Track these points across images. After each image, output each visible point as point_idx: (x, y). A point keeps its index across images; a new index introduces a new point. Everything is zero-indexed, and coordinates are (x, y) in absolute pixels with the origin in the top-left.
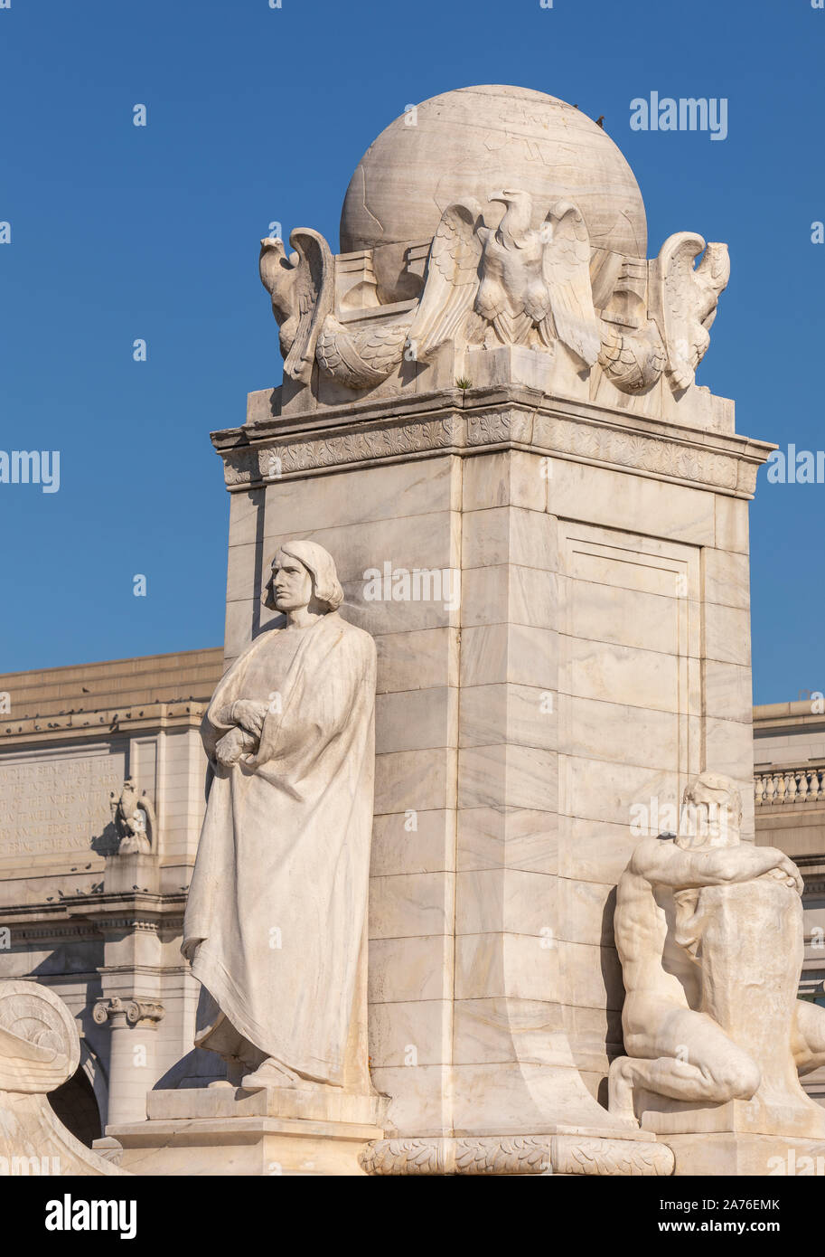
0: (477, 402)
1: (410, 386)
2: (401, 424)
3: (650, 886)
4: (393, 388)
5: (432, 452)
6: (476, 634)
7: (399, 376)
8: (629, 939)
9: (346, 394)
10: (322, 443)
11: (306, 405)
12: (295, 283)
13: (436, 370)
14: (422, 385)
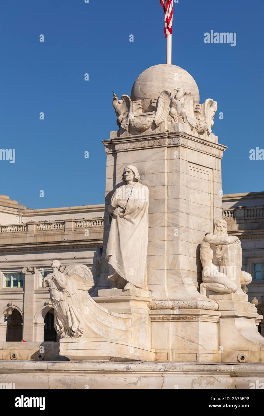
0: (172, 135)
1: (154, 131)
2: (153, 140)
3: (210, 245)
4: (150, 131)
5: (160, 146)
6: (171, 187)
7: (151, 129)
8: (204, 256)
9: (138, 133)
10: (132, 143)
11: (127, 135)
12: (122, 107)
13: (160, 128)
14: (157, 131)
